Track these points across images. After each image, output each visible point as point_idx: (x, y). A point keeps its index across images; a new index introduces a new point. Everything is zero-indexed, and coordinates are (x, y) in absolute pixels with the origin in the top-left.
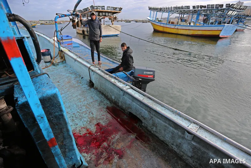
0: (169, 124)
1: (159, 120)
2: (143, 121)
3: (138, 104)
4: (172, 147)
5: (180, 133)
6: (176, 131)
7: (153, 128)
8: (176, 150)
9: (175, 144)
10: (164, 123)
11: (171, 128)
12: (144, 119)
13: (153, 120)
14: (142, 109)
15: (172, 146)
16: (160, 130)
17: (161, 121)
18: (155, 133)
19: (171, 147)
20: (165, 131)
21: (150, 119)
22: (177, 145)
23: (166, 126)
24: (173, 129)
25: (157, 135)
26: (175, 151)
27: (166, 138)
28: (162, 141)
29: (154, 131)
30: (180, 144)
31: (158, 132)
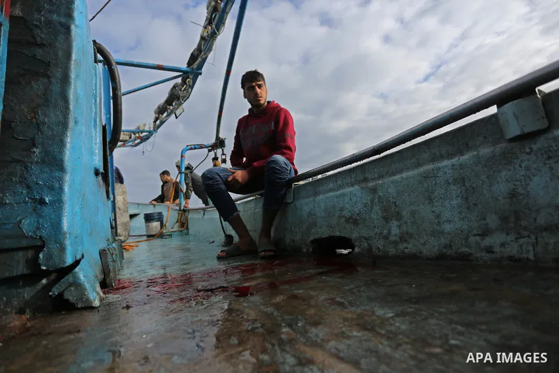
0: (434, 159)
1: (397, 177)
2: (354, 235)
3: (331, 190)
4: (489, 250)
5: (486, 151)
6: (466, 158)
7: (389, 233)
8: (512, 250)
9: (492, 220)
10: (416, 172)
11: (445, 163)
12: (356, 222)
13: (379, 197)
14: (341, 191)
15: (488, 241)
16: (413, 213)
17: (405, 175)
18: (402, 246)
19: (486, 256)
20: (430, 200)
21: (372, 201)
22: (504, 219)
23: (426, 177)
24: (455, 160)
25: (409, 247)
26: (511, 258)
27: (447, 227)
28: (441, 257)
29: (395, 243)
30: (513, 195)
31: (410, 231)
